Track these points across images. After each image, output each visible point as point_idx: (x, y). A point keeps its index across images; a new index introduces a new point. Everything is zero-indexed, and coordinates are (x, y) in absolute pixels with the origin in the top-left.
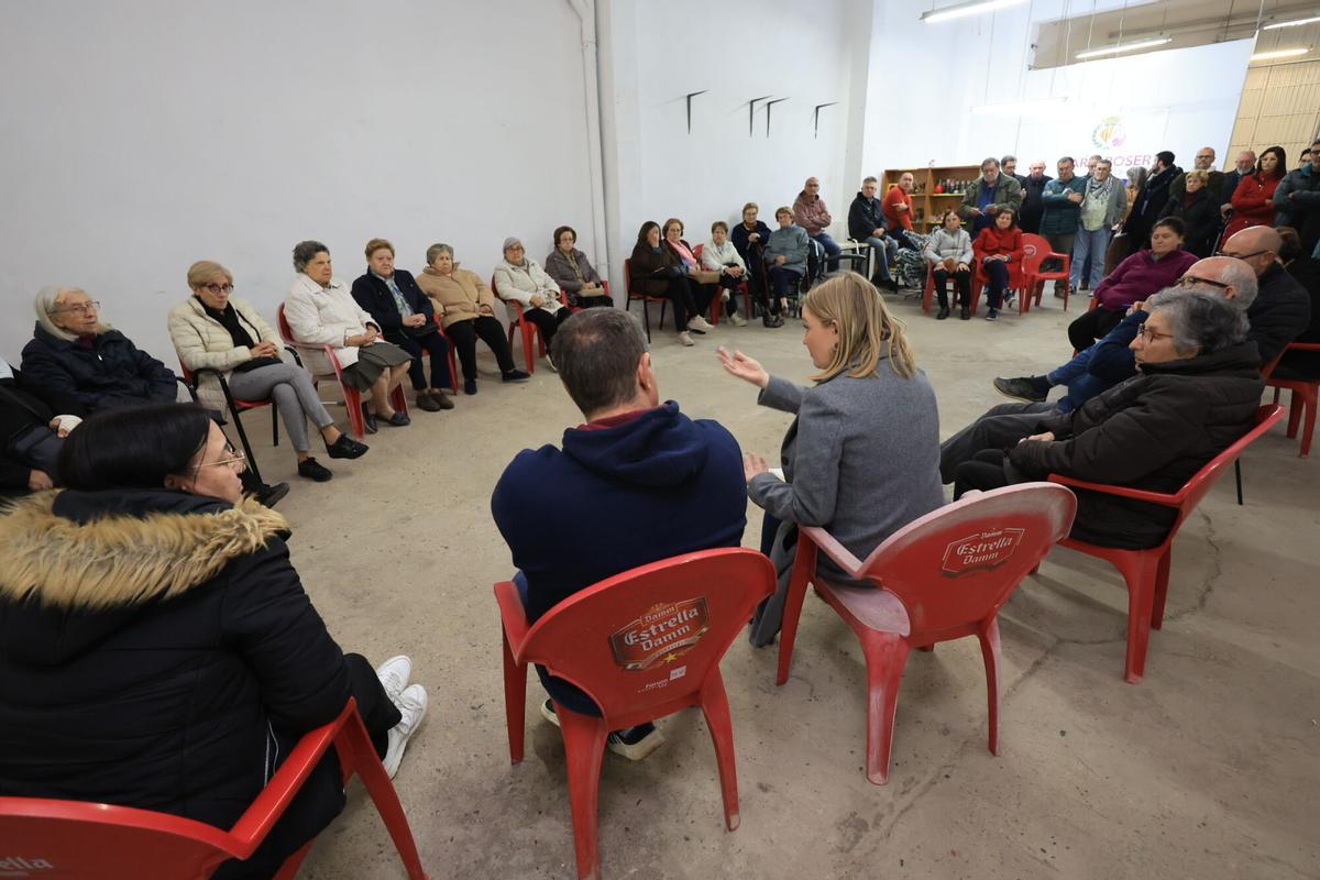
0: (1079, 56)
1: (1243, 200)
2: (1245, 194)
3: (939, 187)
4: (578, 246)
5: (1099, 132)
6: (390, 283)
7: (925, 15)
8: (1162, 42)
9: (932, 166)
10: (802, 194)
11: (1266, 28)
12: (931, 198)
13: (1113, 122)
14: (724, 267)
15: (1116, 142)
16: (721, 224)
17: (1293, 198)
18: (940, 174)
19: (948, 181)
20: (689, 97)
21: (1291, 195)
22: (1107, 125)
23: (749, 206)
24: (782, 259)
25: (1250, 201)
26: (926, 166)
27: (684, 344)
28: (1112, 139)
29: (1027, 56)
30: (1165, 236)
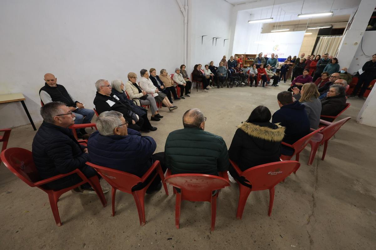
0: (272, 31)
1: (312, 66)
2: (312, 64)
3: (247, 58)
4: (186, 69)
6: (156, 78)
7: (249, 21)
8: (288, 30)
10: (223, 59)
11: (308, 29)
12: (245, 61)
13: (277, 46)
14: (210, 74)
15: (278, 50)
16: (207, 65)
17: (321, 66)
18: (247, 56)
19: (249, 57)
20: (203, 36)
21: (320, 65)
23: (212, 62)
24: (221, 74)
25: (314, 66)
27: (205, 92)
29: (260, 30)
30: (306, 72)
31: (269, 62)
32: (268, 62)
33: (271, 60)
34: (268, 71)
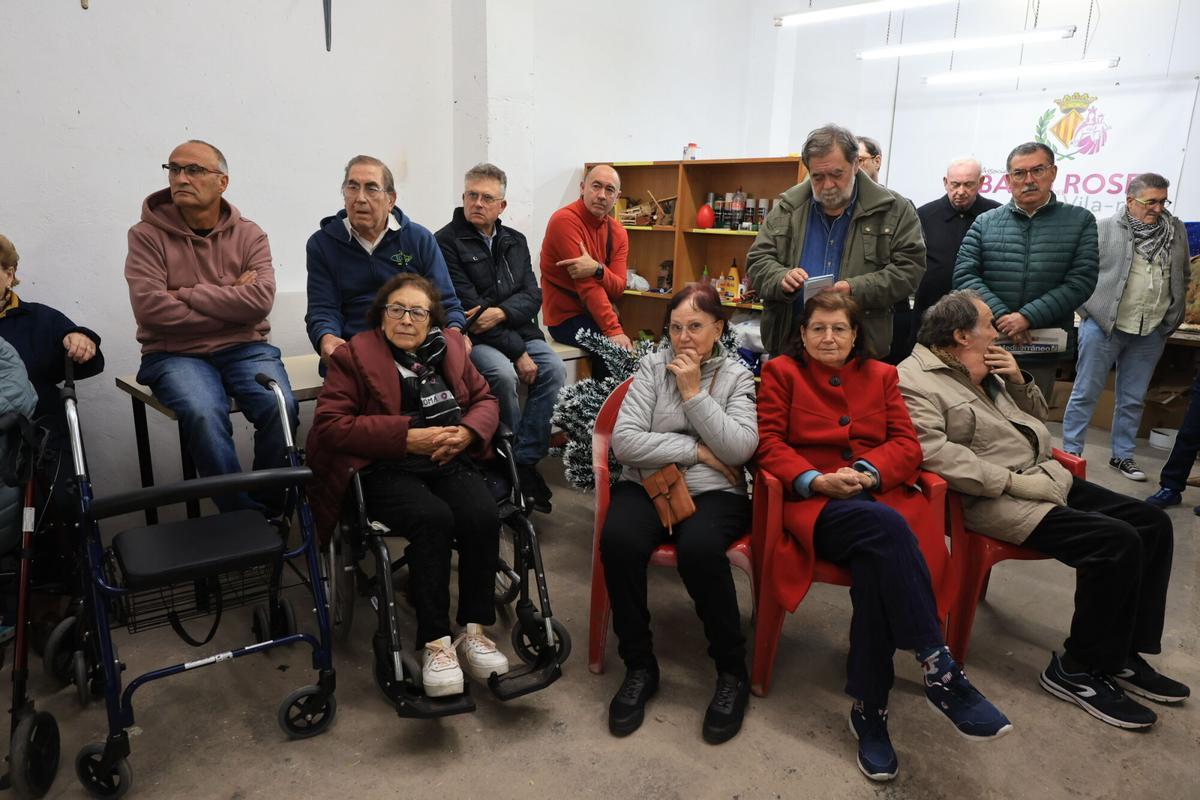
3: (707, 212)
5: (1052, 123)
9: (688, 158)
18: (709, 177)
19: (729, 197)
22: (1066, 111)
26: (675, 156)
28: (1078, 137)
31: (981, 252)
32: (965, 262)
33: (1012, 229)
34: (957, 395)
